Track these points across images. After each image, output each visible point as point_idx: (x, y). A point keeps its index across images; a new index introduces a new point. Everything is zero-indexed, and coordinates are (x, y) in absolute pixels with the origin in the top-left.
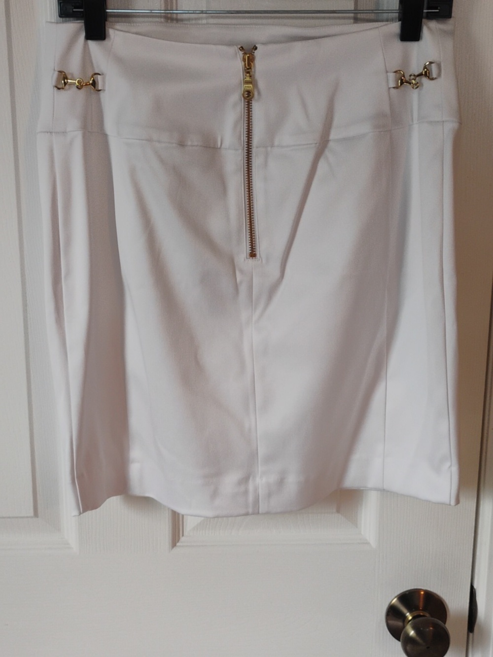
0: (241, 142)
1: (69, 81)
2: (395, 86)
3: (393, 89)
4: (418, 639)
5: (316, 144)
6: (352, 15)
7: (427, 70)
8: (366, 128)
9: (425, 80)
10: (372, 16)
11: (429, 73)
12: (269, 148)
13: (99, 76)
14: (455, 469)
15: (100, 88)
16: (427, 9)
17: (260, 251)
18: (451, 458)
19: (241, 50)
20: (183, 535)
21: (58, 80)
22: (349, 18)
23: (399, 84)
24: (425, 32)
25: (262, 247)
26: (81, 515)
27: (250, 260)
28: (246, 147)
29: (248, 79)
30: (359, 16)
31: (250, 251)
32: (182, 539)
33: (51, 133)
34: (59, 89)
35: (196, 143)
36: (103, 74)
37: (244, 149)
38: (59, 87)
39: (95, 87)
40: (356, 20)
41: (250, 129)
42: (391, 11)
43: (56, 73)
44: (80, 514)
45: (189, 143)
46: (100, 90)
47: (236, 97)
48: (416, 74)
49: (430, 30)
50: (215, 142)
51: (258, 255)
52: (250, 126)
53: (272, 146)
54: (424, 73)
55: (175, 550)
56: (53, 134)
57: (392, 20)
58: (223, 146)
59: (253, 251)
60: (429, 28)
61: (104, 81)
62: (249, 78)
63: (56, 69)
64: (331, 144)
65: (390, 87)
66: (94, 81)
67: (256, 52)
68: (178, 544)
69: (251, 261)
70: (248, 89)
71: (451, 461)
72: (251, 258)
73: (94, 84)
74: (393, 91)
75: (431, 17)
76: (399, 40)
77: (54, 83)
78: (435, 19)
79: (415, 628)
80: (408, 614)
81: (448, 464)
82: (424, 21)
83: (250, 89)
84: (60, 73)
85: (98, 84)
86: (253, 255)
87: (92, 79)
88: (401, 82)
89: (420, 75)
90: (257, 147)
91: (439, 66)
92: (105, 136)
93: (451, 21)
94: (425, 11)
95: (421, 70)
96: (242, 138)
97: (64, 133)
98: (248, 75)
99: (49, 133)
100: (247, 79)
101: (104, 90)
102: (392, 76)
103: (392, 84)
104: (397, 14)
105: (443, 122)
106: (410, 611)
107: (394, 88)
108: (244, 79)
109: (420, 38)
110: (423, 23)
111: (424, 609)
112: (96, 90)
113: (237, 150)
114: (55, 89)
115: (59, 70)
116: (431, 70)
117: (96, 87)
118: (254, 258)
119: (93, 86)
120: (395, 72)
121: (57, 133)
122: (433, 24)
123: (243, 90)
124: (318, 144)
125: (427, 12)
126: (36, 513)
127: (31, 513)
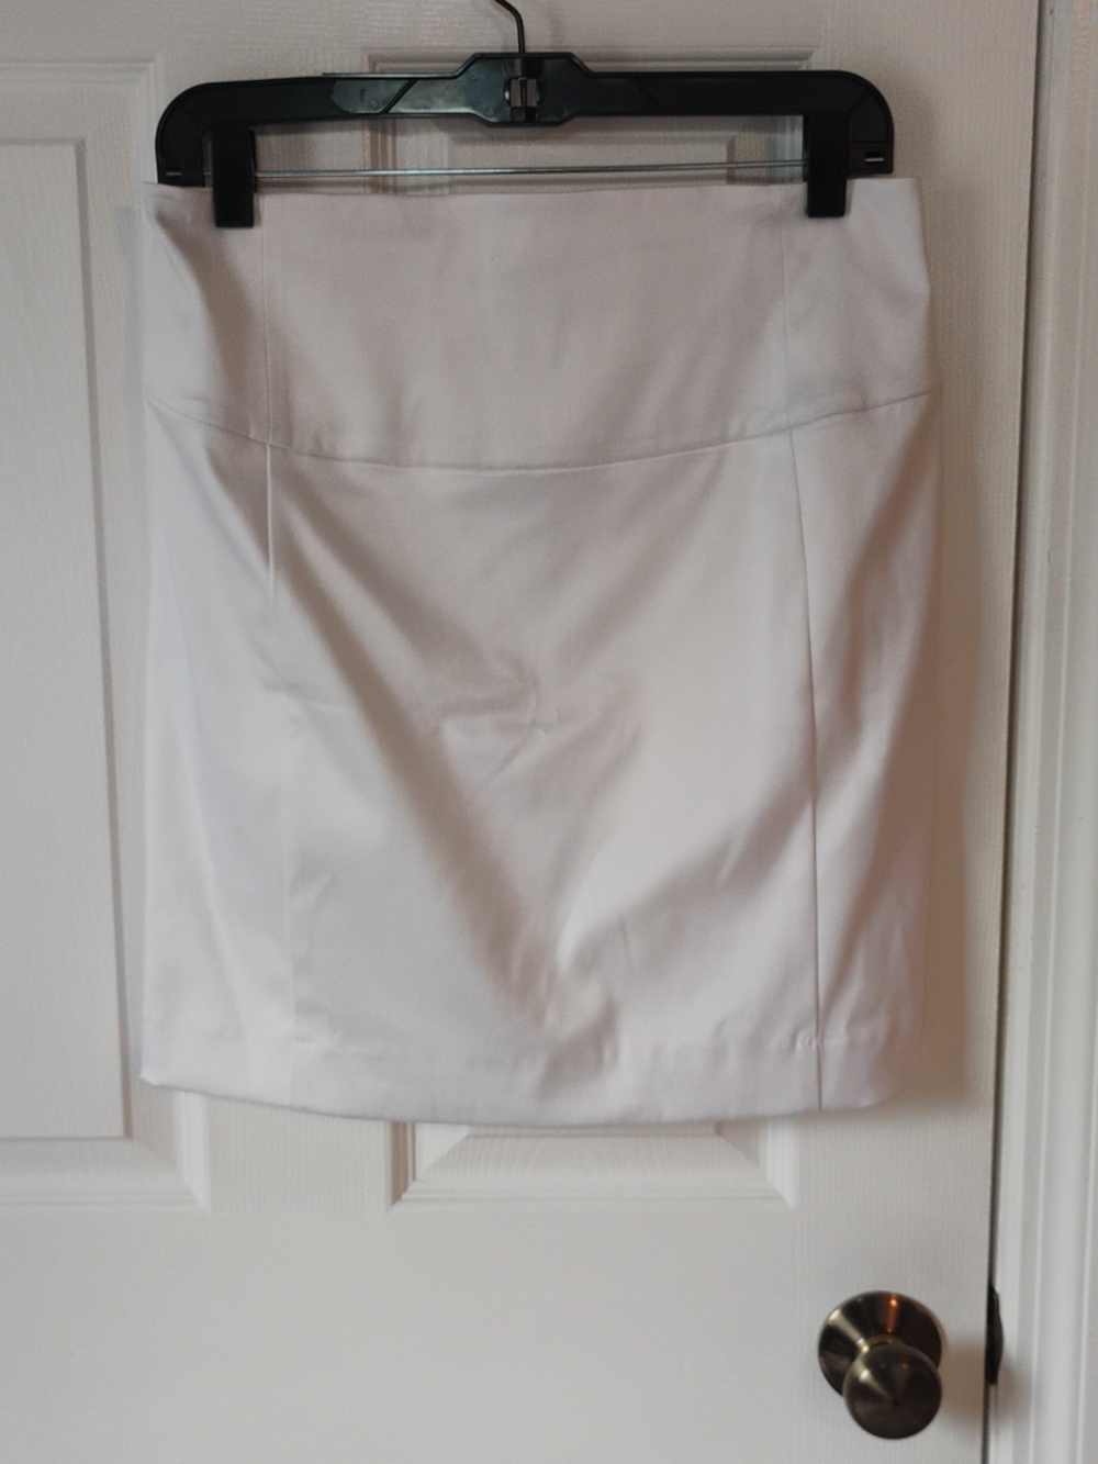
4: (876, 1386)
6: (723, 171)
10: (764, 172)
20: (414, 1178)
22: (718, 178)
30: (737, 173)
32: (413, 1186)
40: (731, 179)
42: (791, 164)
55: (400, 1208)
57: (791, 180)
68: (404, 1196)
79: (871, 1363)
80: (861, 1342)
104: (800, 168)
106: (866, 1335)
111: (896, 1333)
126: (128, 1131)
127: (118, 1130)
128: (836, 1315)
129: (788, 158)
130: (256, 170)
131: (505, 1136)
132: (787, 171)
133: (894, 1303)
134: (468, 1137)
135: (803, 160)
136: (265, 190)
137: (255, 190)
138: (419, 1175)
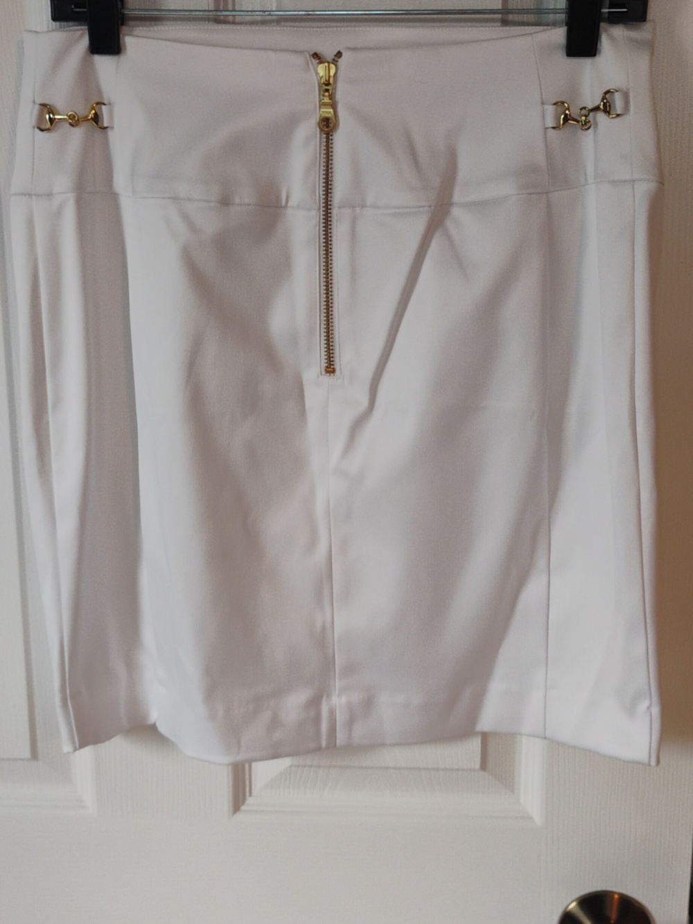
0: (316, 200)
1: (57, 117)
2: (555, 126)
3: (553, 130)
5: (430, 206)
6: (499, 16)
7: (607, 101)
8: (507, 189)
9: (601, 117)
11: (610, 106)
12: (358, 210)
13: (103, 107)
14: (656, 710)
15: (105, 125)
16: (609, 8)
17: (340, 365)
18: (651, 695)
19: (314, 58)
20: (251, 795)
21: (40, 117)
22: (493, 20)
23: (562, 122)
24: (605, 43)
25: (344, 357)
26: (77, 752)
27: (325, 377)
28: (323, 207)
29: (327, 100)
30: (510, 17)
31: (326, 365)
32: (249, 800)
33: (30, 195)
34: (42, 130)
35: (247, 201)
36: (110, 104)
37: (319, 209)
38: (42, 127)
39: (97, 123)
40: (505, 23)
41: (330, 179)
42: (555, 11)
43: (37, 107)
44: (75, 750)
45: (237, 200)
46: (106, 128)
47: (307, 130)
48: (590, 106)
49: (613, 39)
50: (278, 198)
51: (338, 372)
52: (330, 175)
53: (363, 206)
54: (602, 107)
55: (239, 816)
56: (34, 197)
57: (554, 24)
58: (289, 204)
59: (330, 365)
60: (612, 38)
61: (111, 114)
62: (328, 98)
63: (36, 101)
64: (456, 211)
65: (546, 126)
66: (96, 114)
67: (340, 60)
68: (243, 808)
69: (327, 379)
70: (327, 115)
71: (651, 700)
72: (328, 374)
73: (96, 118)
74: (552, 133)
75: (615, 19)
76: (565, 54)
77: (34, 121)
78: (622, 23)
81: (646, 703)
82: (603, 25)
83: (330, 115)
84: (42, 107)
85: (103, 118)
86: (330, 369)
87: (93, 112)
88: (564, 119)
89: (596, 109)
90: (340, 208)
91: (626, 96)
92: (114, 197)
93: (648, 26)
94: (605, 11)
95: (597, 101)
96: (317, 192)
97: (50, 195)
98: (327, 94)
99: (27, 196)
100: (325, 101)
101: (112, 128)
102: (550, 110)
103: (550, 122)
104: (564, 15)
105: (634, 181)
107: (554, 128)
108: (320, 101)
109: (598, 52)
110: (601, 30)
112: (100, 128)
113: (309, 210)
114: (37, 130)
115: (42, 102)
116: (614, 103)
117: (99, 124)
118: (332, 374)
119: (95, 122)
120: (555, 104)
121: (37, 195)
122: (618, 31)
123: (318, 117)
124: (432, 208)
125: (609, 12)
126: (34, 755)
127: (27, 755)
128: (573, 905)
129: (552, 7)
130: (123, 7)
131: (319, 766)
132: (551, 17)
133: (616, 896)
134: (291, 767)
135: (566, 9)
136: (131, 23)
137: (122, 24)
138: (255, 791)
